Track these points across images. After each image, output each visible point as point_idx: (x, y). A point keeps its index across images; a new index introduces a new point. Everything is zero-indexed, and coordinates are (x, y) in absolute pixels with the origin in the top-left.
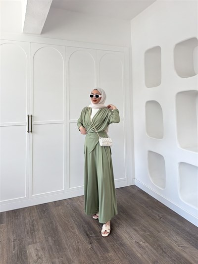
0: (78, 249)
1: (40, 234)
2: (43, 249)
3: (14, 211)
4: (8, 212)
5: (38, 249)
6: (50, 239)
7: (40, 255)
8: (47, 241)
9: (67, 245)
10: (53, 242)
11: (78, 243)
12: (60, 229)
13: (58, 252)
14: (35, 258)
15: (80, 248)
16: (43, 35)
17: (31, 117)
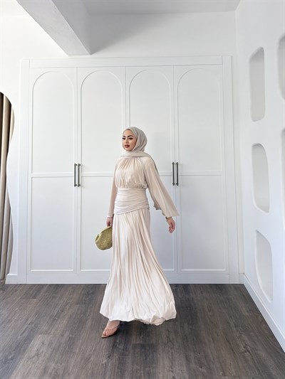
0: (87, 360)
1: (62, 324)
4: (51, 285)
6: (68, 333)
7: (41, 351)
9: (80, 349)
10: (68, 339)
11: (95, 350)
13: (63, 355)
14: (33, 354)
15: (92, 359)
16: (94, 55)
17: (78, 167)
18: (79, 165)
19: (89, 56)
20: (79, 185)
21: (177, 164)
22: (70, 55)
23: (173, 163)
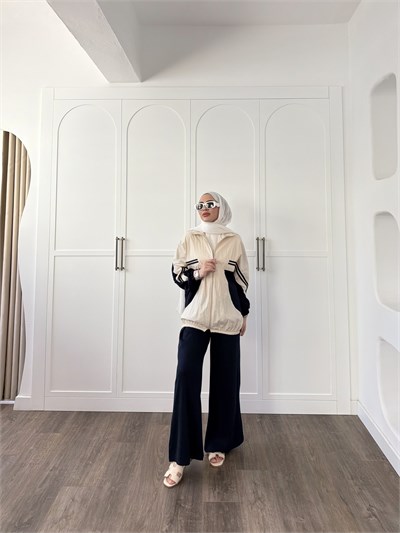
0: (140, 525)
1: (99, 470)
2: (84, 501)
3: (89, 415)
4: (79, 413)
5: (76, 498)
6: (108, 484)
7: (71, 511)
8: (100, 488)
9: (128, 508)
10: (109, 493)
11: (150, 510)
12: (137, 472)
13: (103, 517)
14: (60, 514)
16: (146, 83)
17: (121, 242)
18: (123, 239)
19: (139, 84)
20: (122, 268)
21: (263, 240)
22: (111, 82)
23: (258, 239)
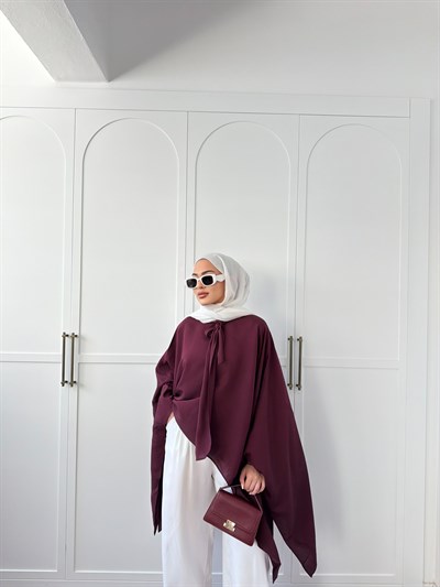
16: (116, 84)
17: (72, 340)
18: (74, 336)
19: (105, 84)
20: (73, 383)
21: (300, 340)
22: (59, 79)
23: (290, 339)
